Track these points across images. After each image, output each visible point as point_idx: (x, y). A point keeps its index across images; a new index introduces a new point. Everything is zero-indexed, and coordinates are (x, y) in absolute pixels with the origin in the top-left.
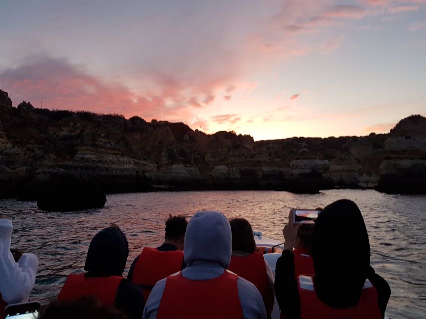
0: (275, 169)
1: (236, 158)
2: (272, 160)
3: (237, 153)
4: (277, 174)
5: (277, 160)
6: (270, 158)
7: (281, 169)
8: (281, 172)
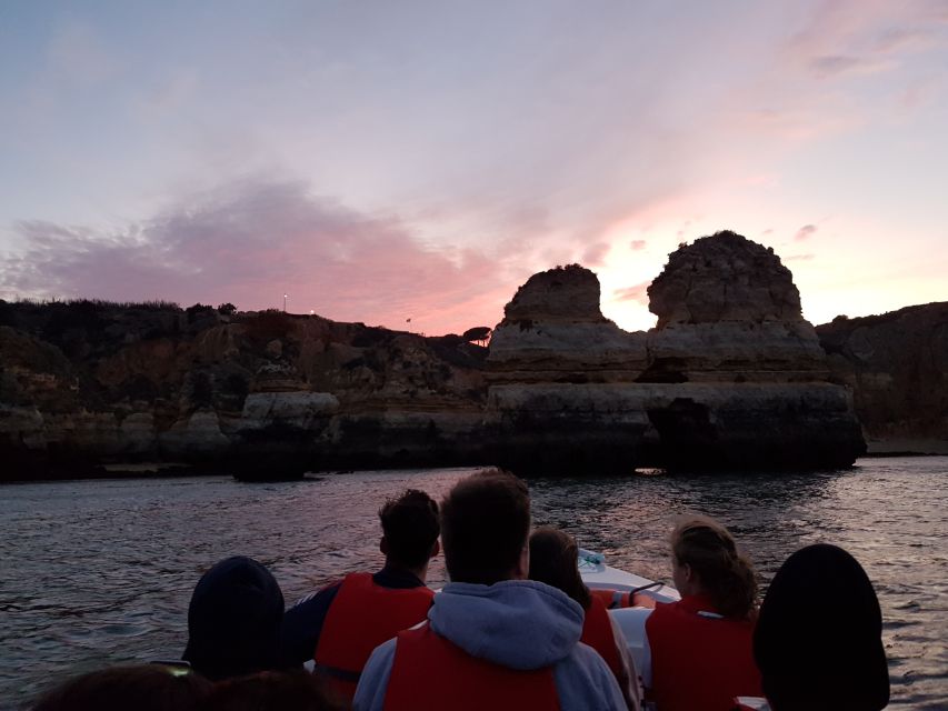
0: (420, 415)
1: (352, 390)
2: (413, 394)
3: (354, 378)
4: (424, 426)
5: (424, 393)
6: (411, 390)
7: (433, 416)
8: (432, 424)
